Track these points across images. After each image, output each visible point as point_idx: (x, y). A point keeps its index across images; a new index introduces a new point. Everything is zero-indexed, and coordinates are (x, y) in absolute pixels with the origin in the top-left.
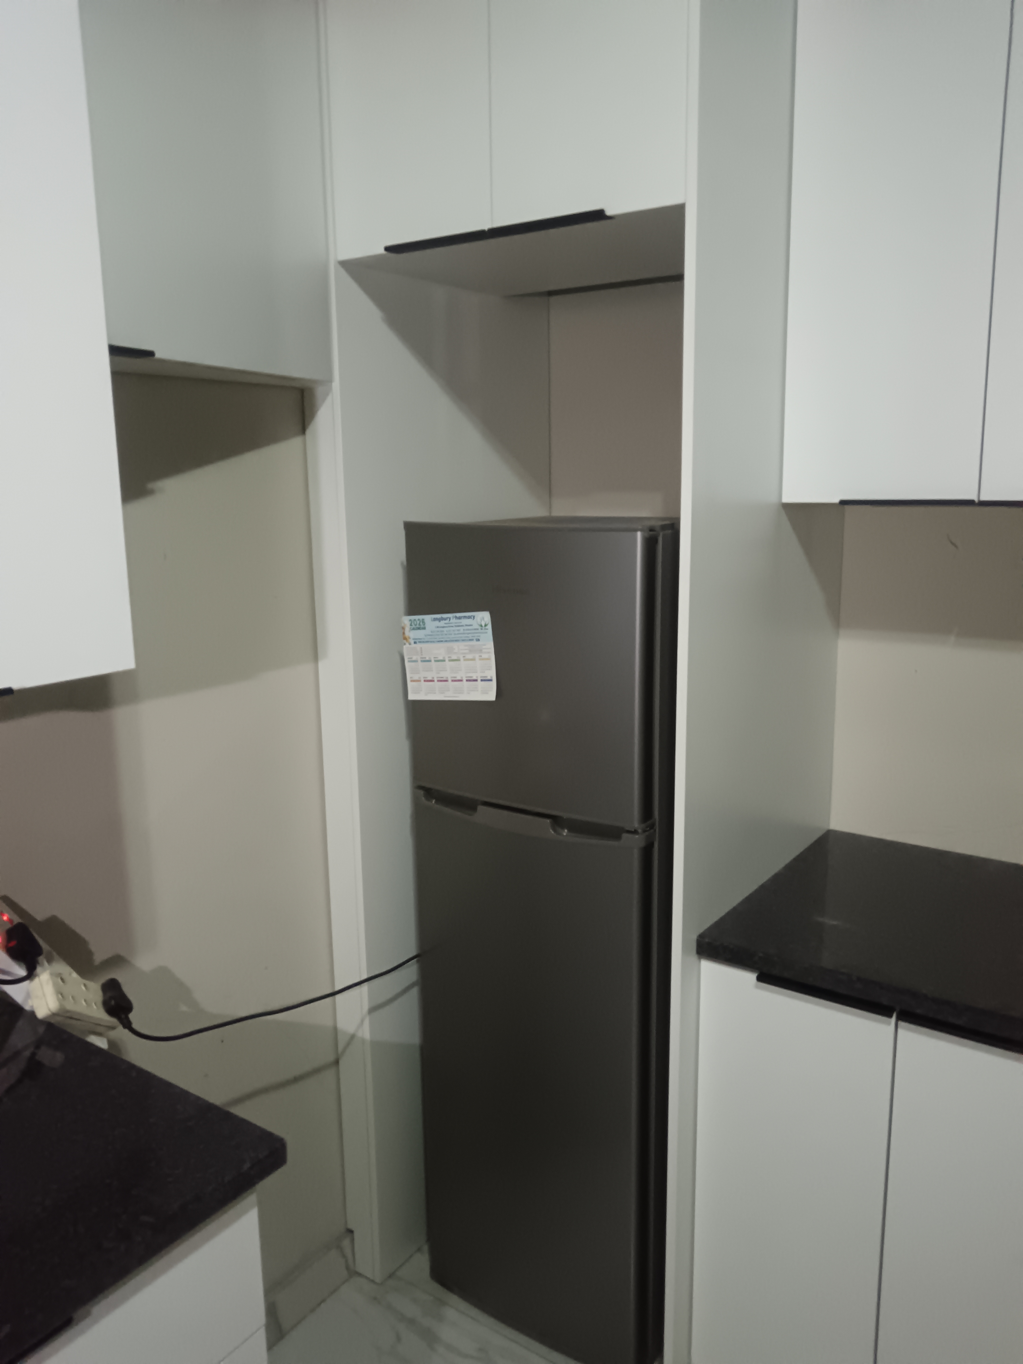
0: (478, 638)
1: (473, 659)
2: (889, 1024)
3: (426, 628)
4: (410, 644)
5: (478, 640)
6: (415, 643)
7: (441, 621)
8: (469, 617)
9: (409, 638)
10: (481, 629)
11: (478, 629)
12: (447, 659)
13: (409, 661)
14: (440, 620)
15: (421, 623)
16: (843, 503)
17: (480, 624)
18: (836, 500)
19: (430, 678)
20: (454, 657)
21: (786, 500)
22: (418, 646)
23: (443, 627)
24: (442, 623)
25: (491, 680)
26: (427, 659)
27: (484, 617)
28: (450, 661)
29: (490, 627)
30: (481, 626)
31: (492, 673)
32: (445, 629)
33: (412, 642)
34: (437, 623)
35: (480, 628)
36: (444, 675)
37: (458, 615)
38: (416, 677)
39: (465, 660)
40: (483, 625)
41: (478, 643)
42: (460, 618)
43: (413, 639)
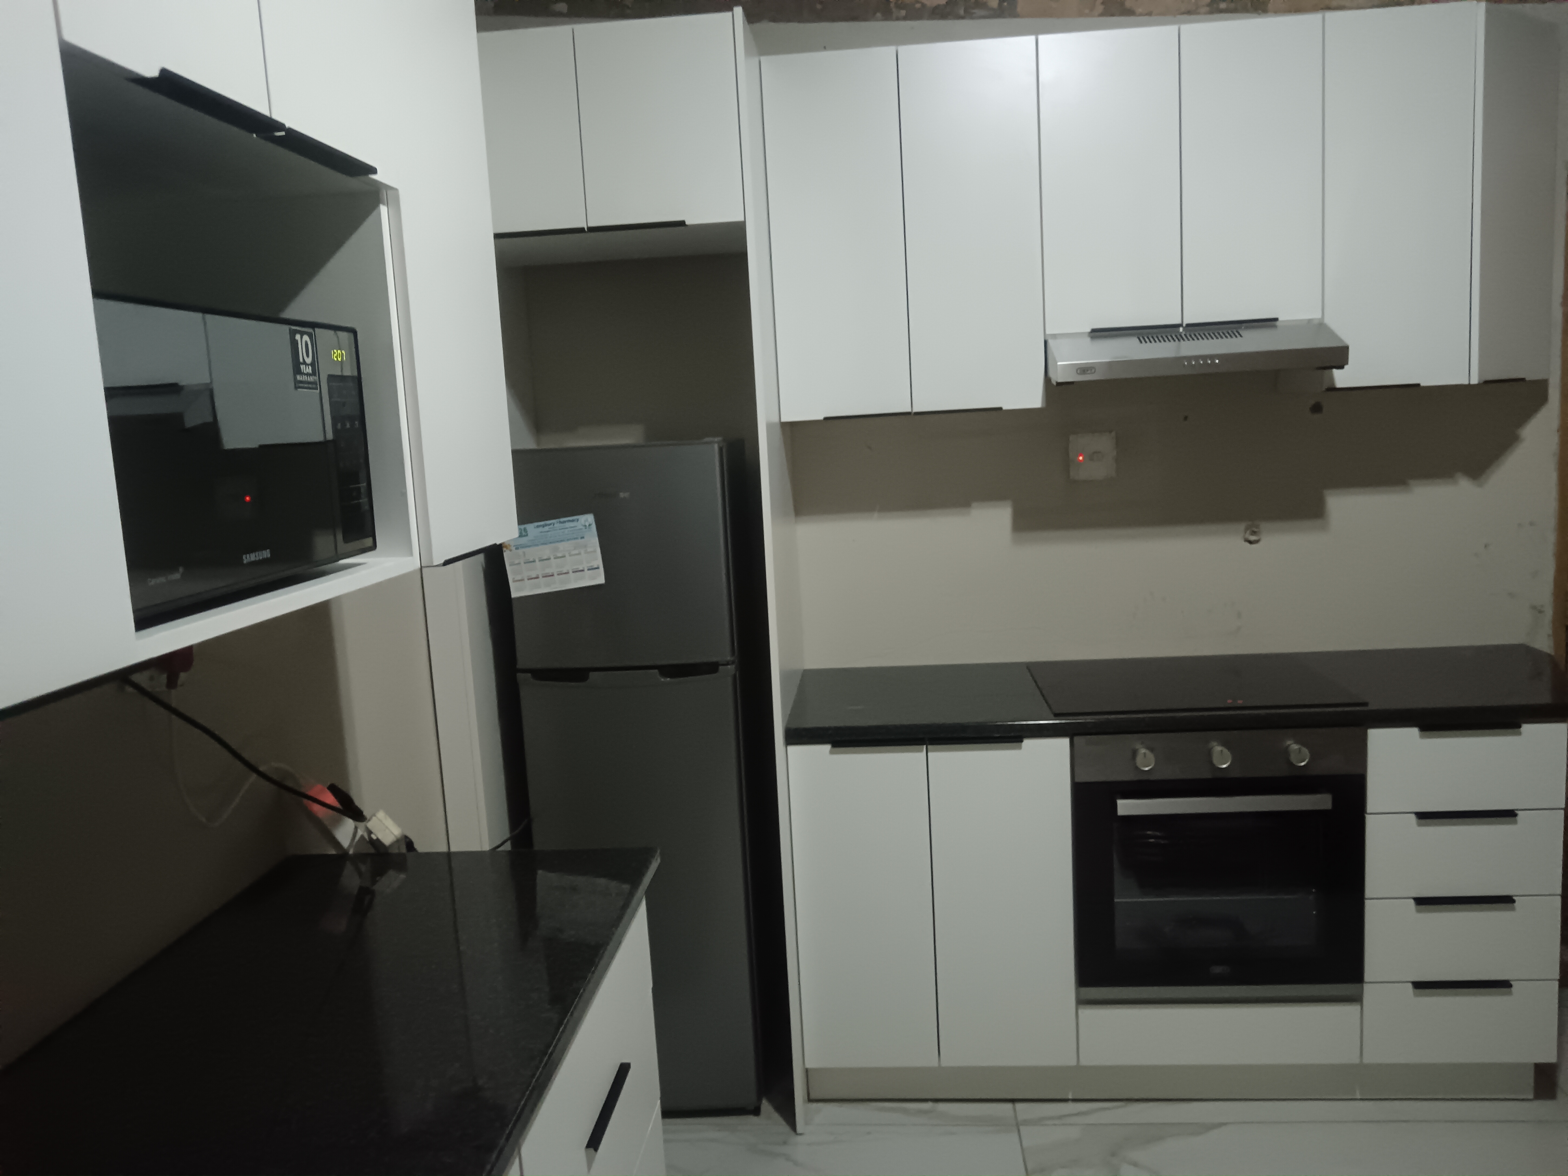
0: (582, 536)
1: (579, 554)
2: (921, 751)
3: (529, 535)
4: (511, 550)
5: (582, 538)
6: (517, 549)
7: (545, 527)
8: (573, 521)
9: (509, 545)
10: (586, 528)
11: (581, 529)
12: (552, 557)
13: (510, 565)
14: (543, 526)
15: (523, 531)
16: (826, 419)
17: (583, 524)
18: (821, 418)
19: (534, 576)
20: (560, 555)
21: (785, 418)
22: (520, 551)
23: (548, 531)
24: (546, 528)
25: (598, 568)
26: (531, 560)
27: (589, 519)
28: (555, 558)
29: (594, 527)
30: (585, 526)
31: (599, 562)
32: (549, 533)
33: (513, 548)
34: (541, 529)
35: (584, 528)
36: (548, 571)
37: (562, 520)
38: (519, 577)
39: (570, 556)
40: (587, 525)
41: (583, 540)
42: (564, 522)
43: (514, 546)
